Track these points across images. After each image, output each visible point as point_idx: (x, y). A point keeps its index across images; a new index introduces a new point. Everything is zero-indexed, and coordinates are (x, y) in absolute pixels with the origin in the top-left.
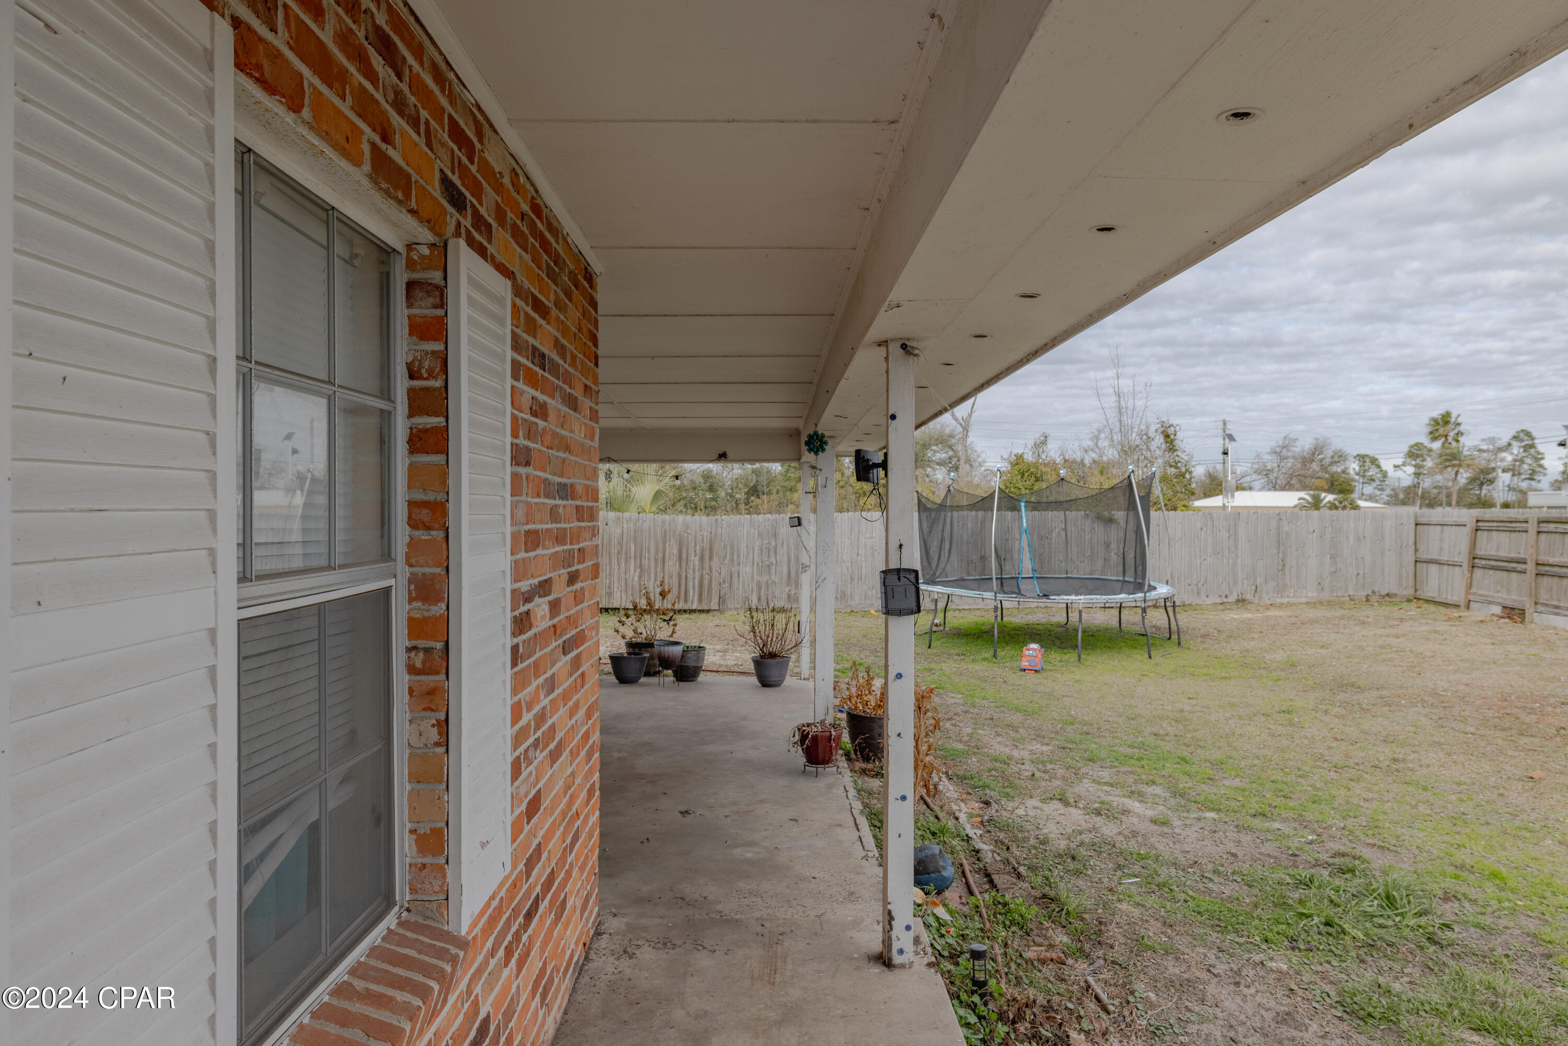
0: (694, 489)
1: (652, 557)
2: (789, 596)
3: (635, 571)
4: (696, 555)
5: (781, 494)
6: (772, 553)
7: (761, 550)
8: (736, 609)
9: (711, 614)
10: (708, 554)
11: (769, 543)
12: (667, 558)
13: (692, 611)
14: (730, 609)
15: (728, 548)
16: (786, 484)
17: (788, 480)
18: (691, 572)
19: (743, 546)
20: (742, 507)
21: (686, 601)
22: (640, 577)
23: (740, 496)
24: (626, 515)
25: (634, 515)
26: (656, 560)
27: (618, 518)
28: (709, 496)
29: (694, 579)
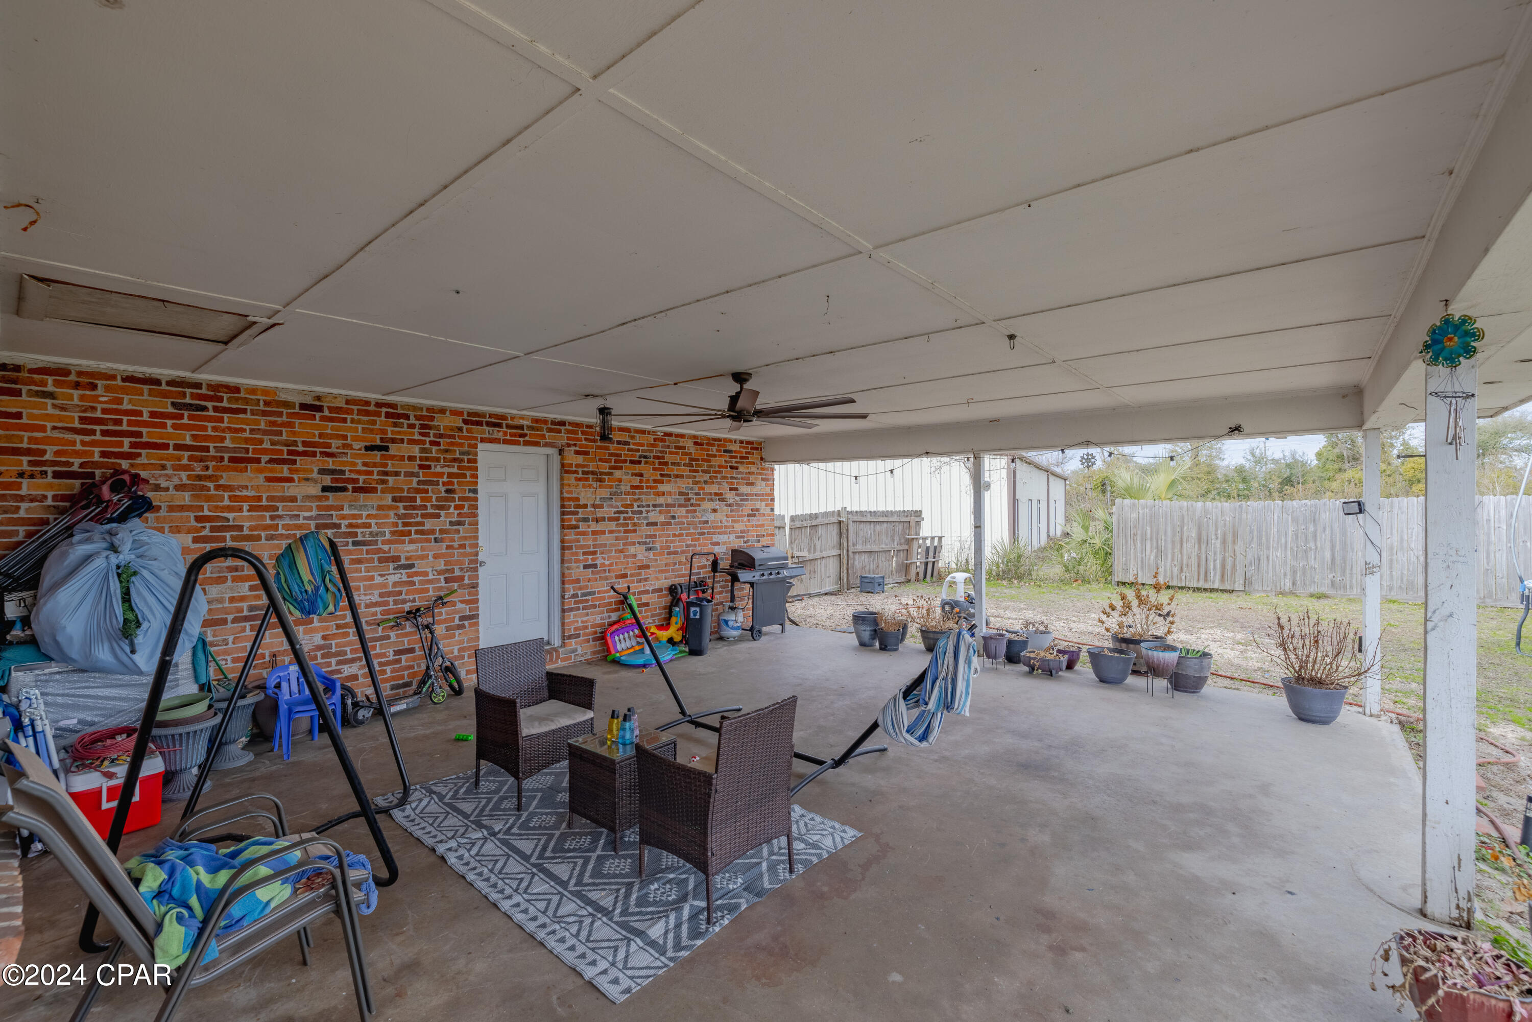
0: (1227, 481)
1: (1169, 539)
2: (1333, 583)
3: (1151, 551)
4: (1217, 538)
5: (1318, 483)
6: (1310, 537)
7: (1297, 535)
8: (1265, 591)
9: (1234, 594)
10: (1231, 537)
11: (1307, 528)
12: (1185, 540)
13: (1212, 590)
14: (1258, 591)
15: (1255, 533)
16: (1324, 475)
17: (1326, 470)
18: (1212, 553)
19: (1274, 530)
20: (1276, 495)
21: (1206, 580)
22: (1157, 556)
23: (1274, 486)
24: (1142, 501)
25: (1150, 502)
26: (1173, 542)
27: (1134, 505)
28: (1241, 486)
29: (1215, 560)
